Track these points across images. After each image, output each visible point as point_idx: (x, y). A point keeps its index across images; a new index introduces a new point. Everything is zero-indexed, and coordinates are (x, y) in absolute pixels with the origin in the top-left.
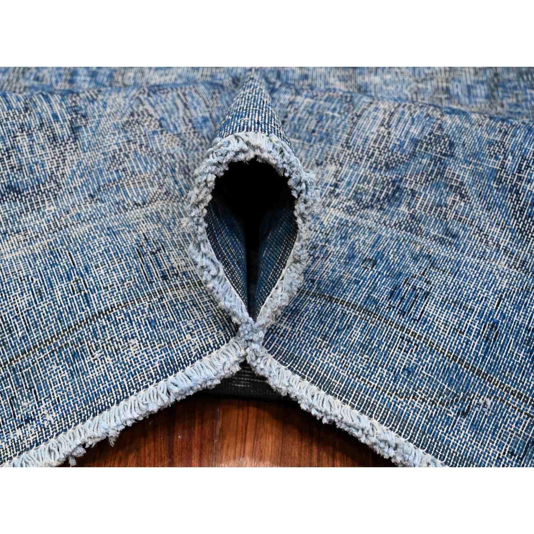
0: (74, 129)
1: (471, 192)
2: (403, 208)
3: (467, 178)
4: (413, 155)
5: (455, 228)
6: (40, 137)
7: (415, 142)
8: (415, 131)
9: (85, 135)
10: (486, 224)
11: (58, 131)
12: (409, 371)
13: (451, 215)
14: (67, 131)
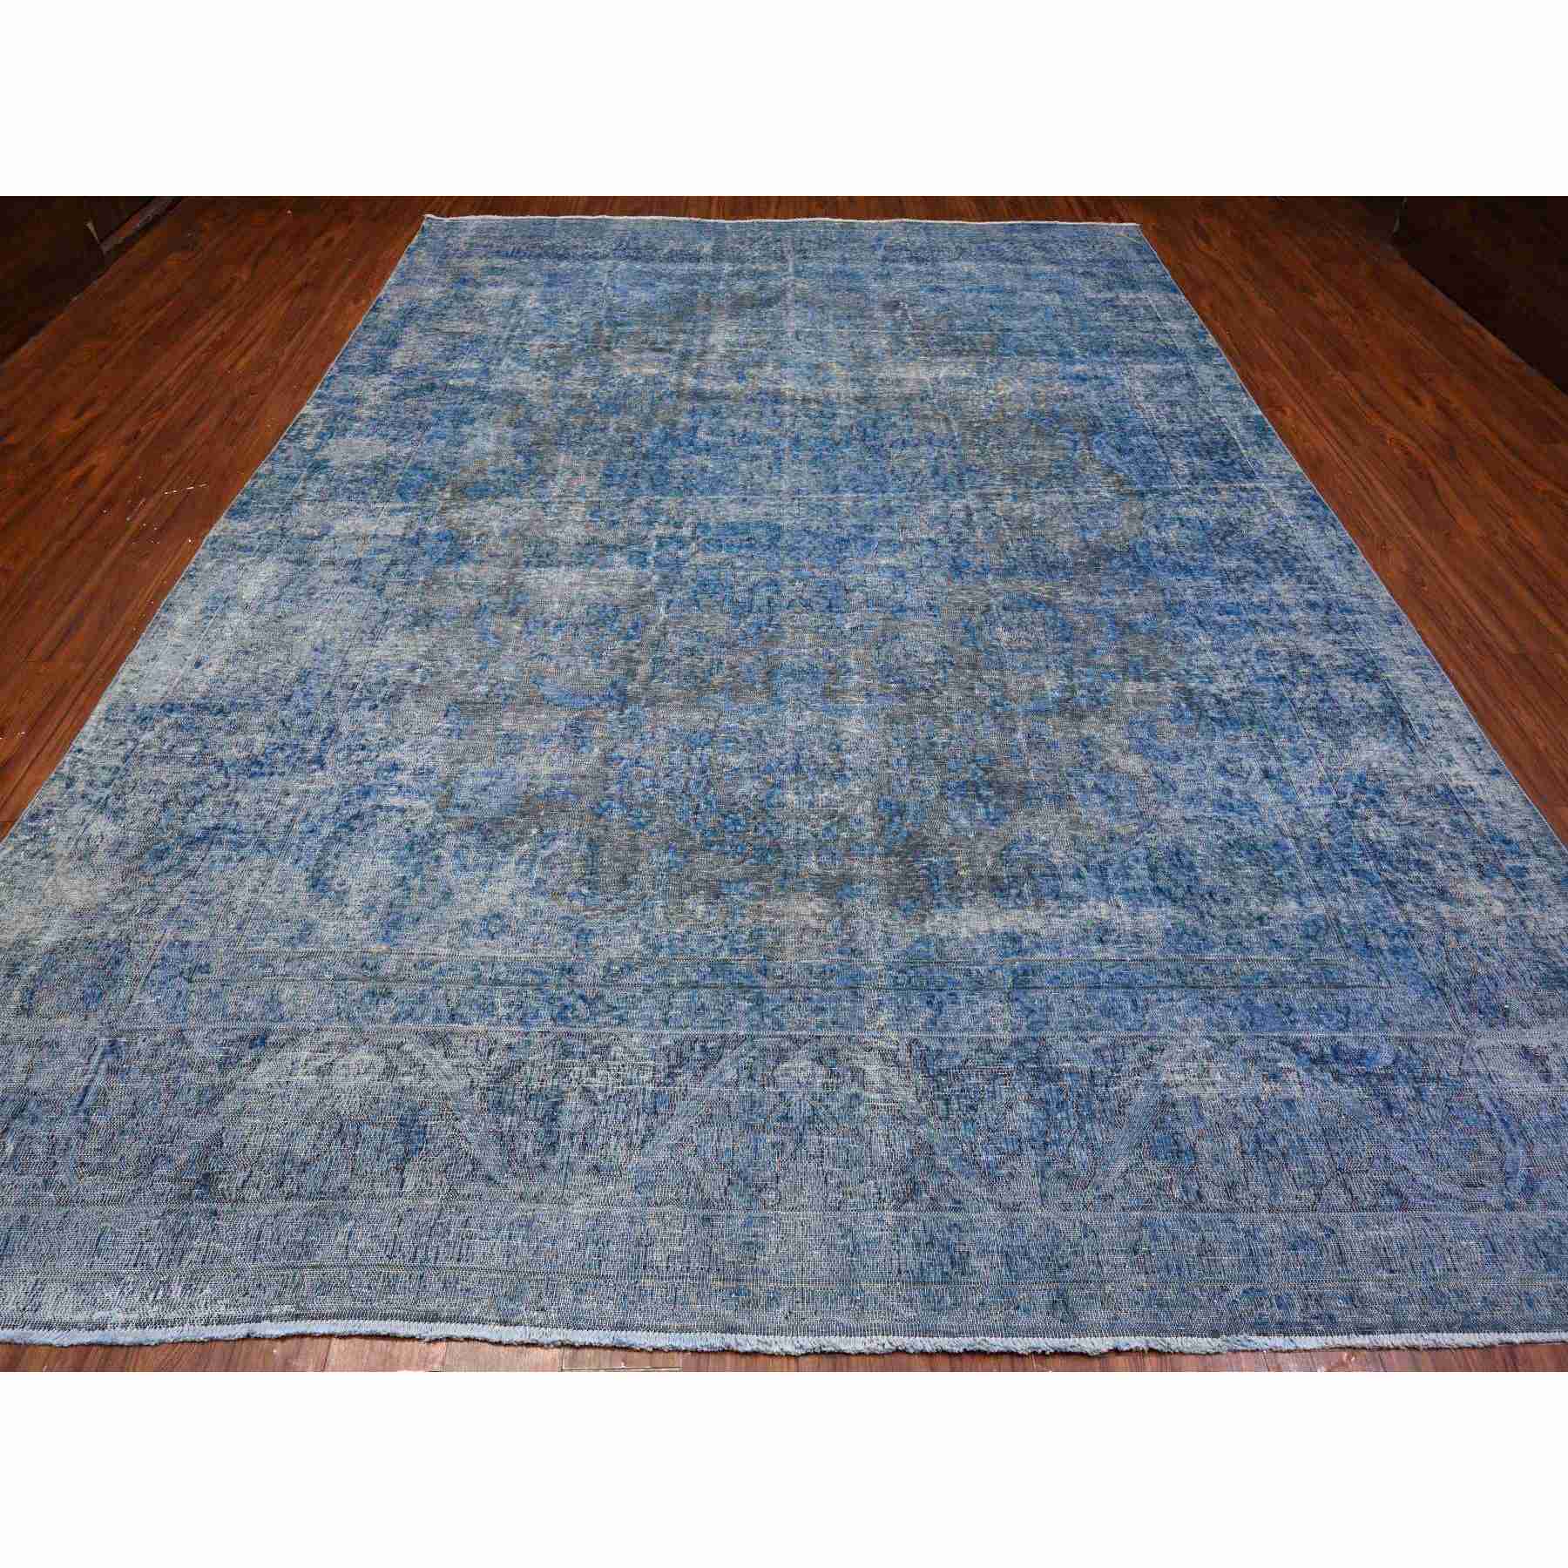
0: (643, 1142)
1: (954, 1171)
2: (924, 1195)
3: (949, 1164)
4: (913, 1160)
5: (957, 1197)
6: (623, 1141)
7: (911, 1152)
8: (907, 1145)
9: (648, 1147)
10: (970, 1186)
11: (634, 1141)
12: (982, 1304)
13: (951, 1190)
14: (639, 1142)
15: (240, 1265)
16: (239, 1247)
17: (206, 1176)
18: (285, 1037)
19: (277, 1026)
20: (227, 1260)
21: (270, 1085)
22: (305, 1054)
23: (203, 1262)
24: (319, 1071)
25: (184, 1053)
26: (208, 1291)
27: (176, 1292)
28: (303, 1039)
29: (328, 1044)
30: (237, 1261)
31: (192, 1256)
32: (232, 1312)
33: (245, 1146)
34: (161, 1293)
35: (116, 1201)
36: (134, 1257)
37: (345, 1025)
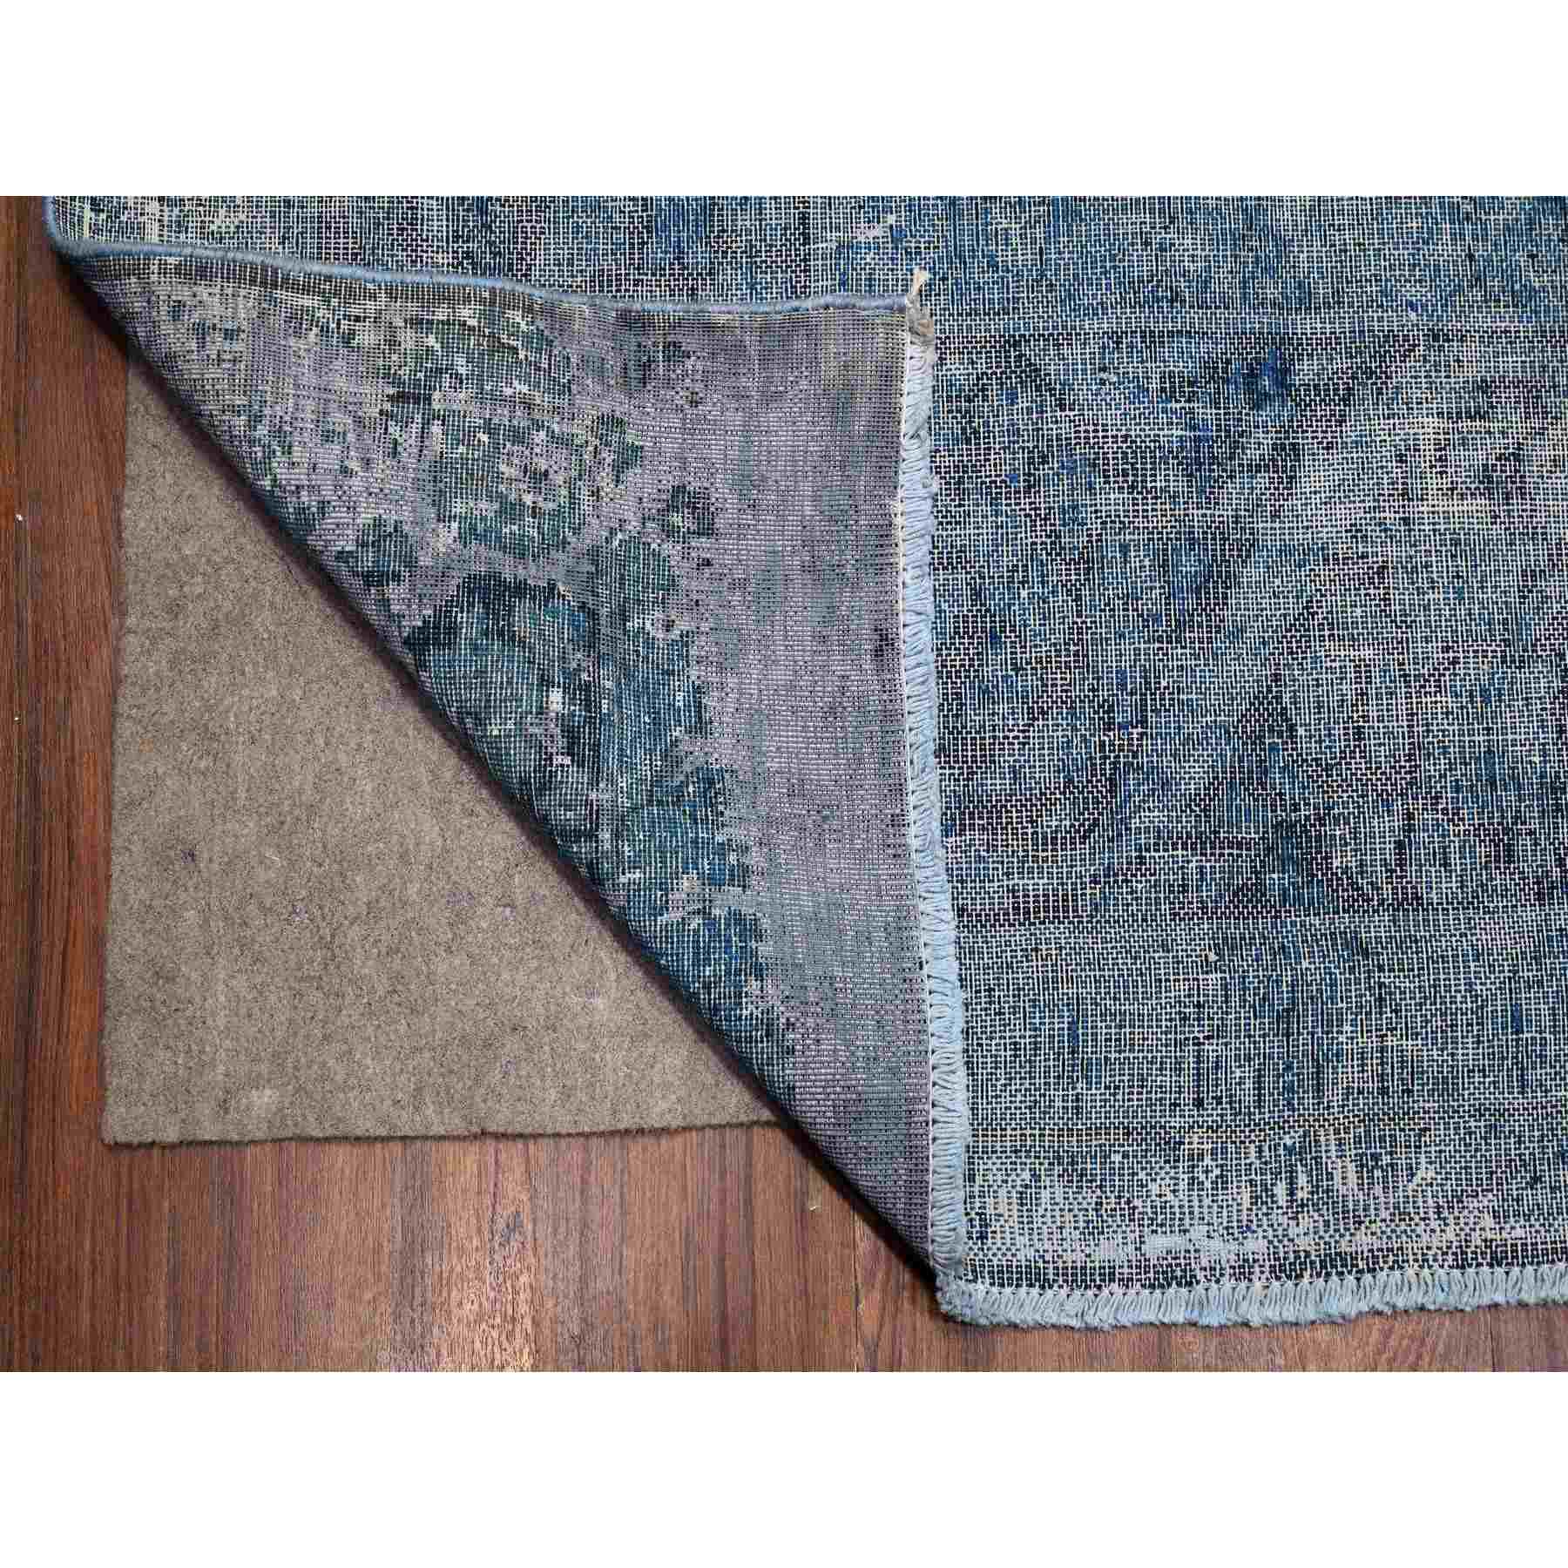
15: (1490, 1098)
16: (1467, 1052)
17: (1286, 829)
18: (1341, 363)
19: (1307, 325)
20: (1446, 1086)
21: (1356, 532)
22: (1429, 426)
23: (1384, 1091)
24: (1487, 480)
25: (1059, 425)
26: (1425, 1172)
27: (1346, 1179)
28: (1403, 374)
29: (1484, 387)
30: (1476, 1091)
31: (1347, 1073)
32: (1517, 1231)
33: (1359, 732)
34: (1302, 1180)
35: (1058, 907)
36: (1187, 1080)
37: (1507, 319)
